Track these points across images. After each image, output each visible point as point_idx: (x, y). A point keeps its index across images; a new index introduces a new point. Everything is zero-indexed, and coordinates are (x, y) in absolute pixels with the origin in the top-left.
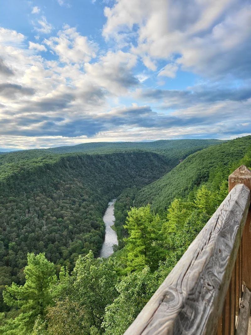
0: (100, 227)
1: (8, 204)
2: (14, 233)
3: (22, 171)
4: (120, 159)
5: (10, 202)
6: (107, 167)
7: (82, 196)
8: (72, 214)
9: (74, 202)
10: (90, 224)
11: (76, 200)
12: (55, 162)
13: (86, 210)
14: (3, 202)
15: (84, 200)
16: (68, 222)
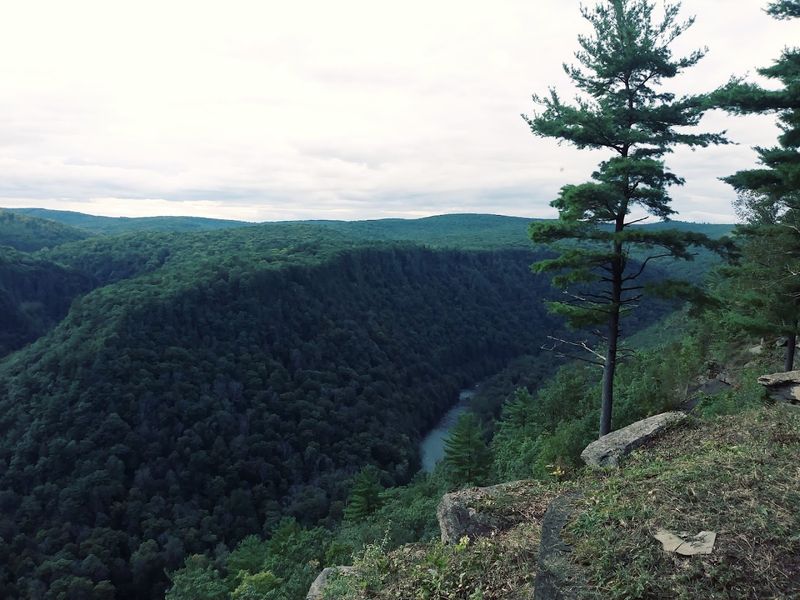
0: (398, 461)
1: (164, 365)
2: (156, 444)
3: (222, 281)
4: (520, 269)
5: (170, 358)
6: (477, 288)
7: (374, 363)
8: (328, 412)
9: (346, 378)
10: (368, 449)
11: (355, 373)
12: (318, 262)
13: (372, 406)
14: (153, 357)
15: (376, 377)
16: (308, 432)
